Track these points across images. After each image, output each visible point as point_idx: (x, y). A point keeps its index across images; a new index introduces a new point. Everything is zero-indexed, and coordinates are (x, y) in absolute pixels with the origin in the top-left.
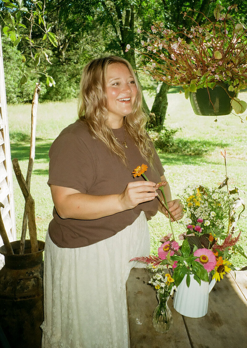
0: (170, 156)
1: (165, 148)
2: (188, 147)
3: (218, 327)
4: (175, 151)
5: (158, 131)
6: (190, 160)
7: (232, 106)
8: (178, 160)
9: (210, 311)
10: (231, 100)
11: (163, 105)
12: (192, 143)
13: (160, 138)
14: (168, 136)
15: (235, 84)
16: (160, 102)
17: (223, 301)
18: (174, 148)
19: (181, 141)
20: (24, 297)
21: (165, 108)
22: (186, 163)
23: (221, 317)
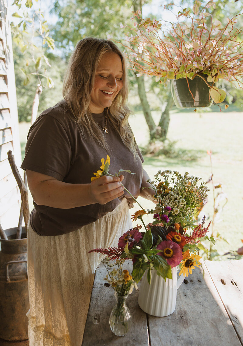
0: (172, 161)
1: (168, 155)
2: (186, 154)
3: (184, 329)
4: (176, 157)
5: (163, 141)
6: (187, 164)
7: (210, 96)
8: (178, 164)
9: (179, 308)
10: (210, 89)
11: (166, 121)
12: (190, 151)
13: (164, 147)
14: (171, 146)
15: (213, 74)
16: (165, 119)
17: (194, 296)
18: (175, 155)
19: (180, 150)
20: (15, 280)
21: (168, 123)
22: (184, 166)
23: (190, 315)
